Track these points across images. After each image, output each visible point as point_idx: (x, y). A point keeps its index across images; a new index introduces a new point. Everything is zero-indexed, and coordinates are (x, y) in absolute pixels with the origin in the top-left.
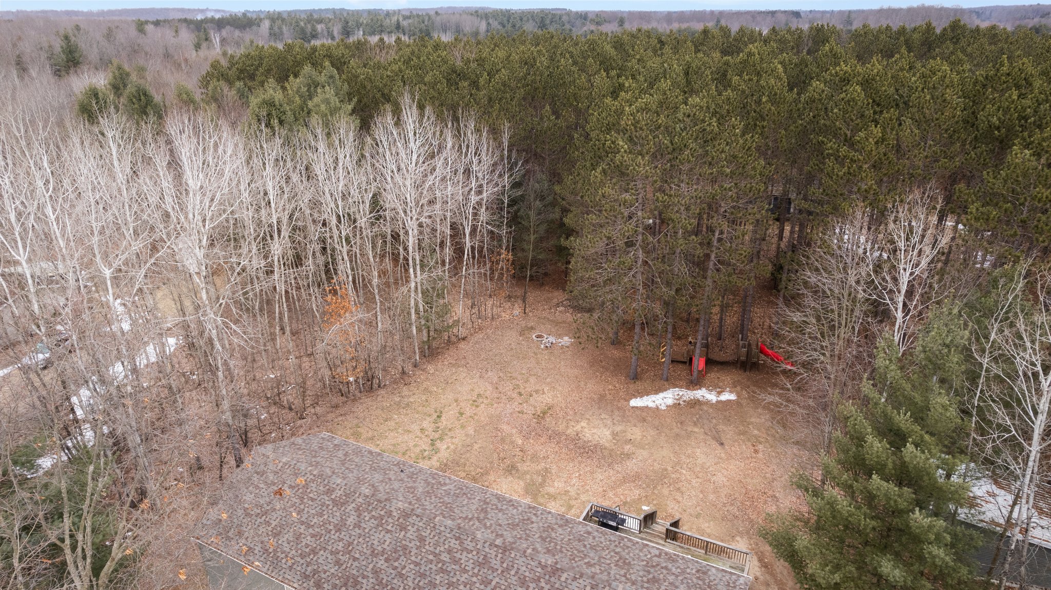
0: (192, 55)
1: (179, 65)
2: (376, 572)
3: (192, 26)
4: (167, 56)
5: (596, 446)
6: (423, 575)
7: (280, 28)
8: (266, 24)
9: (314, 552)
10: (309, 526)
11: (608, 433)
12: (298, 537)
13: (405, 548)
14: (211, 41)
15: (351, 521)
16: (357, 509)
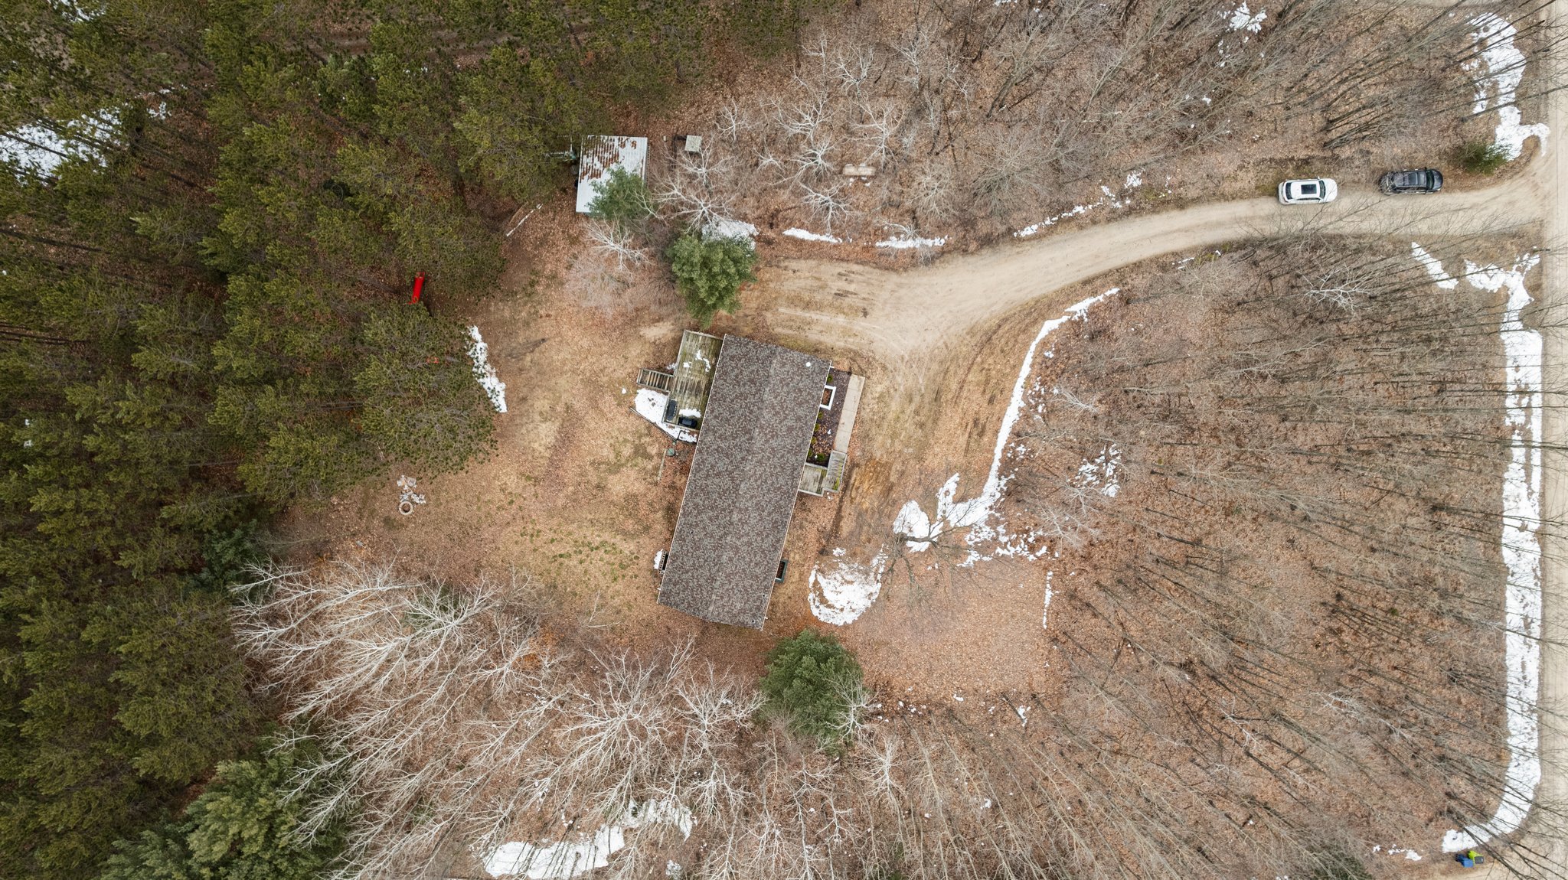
5: (559, 432)
11: (544, 425)
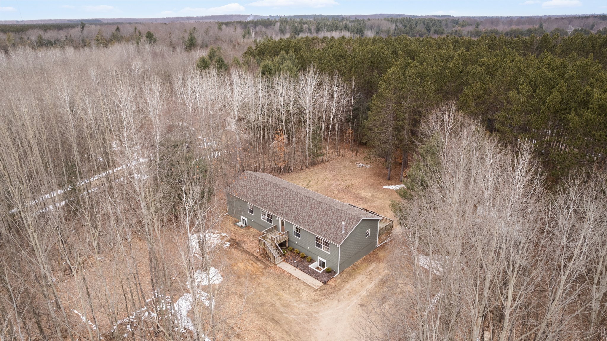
0: (241, 40)
1: (235, 46)
2: (272, 200)
3: (243, 25)
4: (230, 41)
6: (284, 202)
7: (285, 27)
8: (278, 24)
9: (257, 195)
10: (257, 190)
11: (370, 194)
12: (253, 192)
13: (281, 196)
14: (250, 34)
15: (268, 189)
16: (271, 187)
